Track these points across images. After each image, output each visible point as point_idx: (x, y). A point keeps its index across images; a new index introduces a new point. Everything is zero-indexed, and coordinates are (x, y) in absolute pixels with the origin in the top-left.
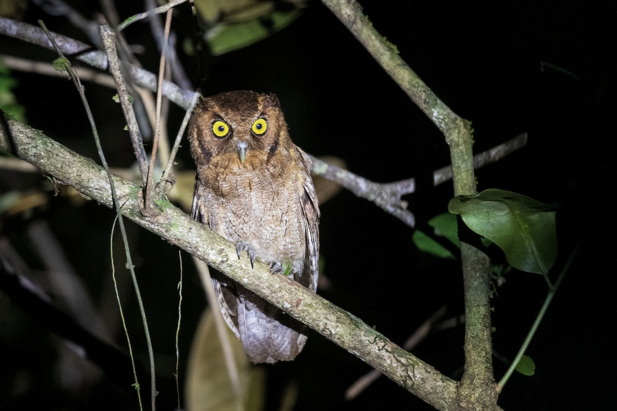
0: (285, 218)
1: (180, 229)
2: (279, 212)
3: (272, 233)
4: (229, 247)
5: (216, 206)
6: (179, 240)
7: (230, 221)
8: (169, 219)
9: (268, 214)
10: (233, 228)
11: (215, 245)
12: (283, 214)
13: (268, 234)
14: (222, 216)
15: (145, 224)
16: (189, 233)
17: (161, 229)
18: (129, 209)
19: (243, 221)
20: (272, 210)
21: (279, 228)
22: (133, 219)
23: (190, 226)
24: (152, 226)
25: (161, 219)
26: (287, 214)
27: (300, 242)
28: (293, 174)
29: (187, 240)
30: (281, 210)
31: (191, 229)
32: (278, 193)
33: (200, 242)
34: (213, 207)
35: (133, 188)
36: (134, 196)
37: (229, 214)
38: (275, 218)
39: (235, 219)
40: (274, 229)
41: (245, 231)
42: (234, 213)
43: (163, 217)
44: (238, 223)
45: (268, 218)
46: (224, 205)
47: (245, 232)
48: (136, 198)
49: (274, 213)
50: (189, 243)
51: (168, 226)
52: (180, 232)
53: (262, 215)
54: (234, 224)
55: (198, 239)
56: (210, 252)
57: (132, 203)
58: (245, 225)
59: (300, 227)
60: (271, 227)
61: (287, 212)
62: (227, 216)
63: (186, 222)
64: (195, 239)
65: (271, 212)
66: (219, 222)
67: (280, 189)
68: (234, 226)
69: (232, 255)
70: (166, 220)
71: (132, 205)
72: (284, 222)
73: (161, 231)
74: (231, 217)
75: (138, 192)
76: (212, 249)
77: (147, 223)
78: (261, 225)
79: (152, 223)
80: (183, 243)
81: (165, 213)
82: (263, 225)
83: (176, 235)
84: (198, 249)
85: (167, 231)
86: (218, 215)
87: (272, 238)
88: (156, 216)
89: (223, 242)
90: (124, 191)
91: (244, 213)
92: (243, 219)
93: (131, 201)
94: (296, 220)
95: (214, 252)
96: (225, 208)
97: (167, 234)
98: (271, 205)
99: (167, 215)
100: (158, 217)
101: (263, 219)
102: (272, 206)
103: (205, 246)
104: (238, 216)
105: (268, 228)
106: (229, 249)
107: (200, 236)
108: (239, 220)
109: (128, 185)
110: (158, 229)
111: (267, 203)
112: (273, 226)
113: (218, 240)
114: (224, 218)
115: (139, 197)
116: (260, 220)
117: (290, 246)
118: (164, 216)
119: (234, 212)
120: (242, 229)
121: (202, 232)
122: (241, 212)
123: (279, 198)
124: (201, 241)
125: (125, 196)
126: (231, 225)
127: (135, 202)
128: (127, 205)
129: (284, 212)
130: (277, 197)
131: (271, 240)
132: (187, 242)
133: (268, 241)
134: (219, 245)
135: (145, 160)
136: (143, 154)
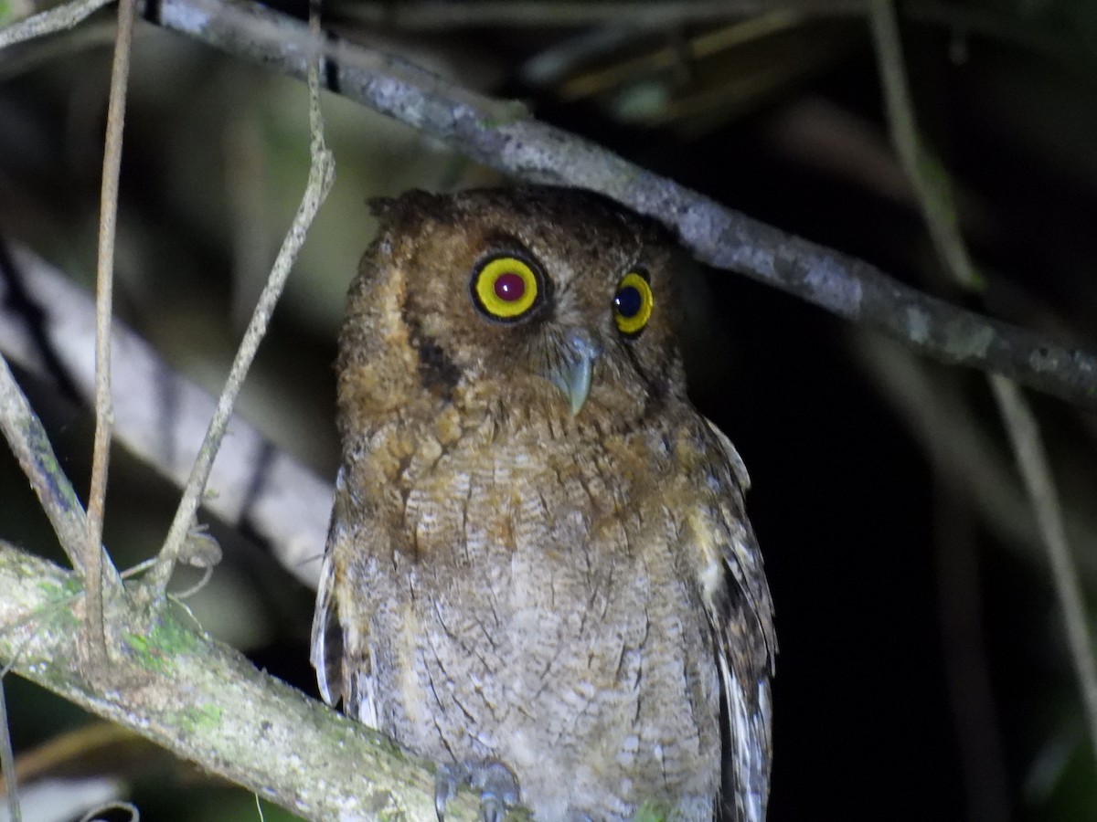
0: (635, 662)
1: (229, 729)
2: (614, 646)
3: (584, 713)
4: (411, 784)
5: (392, 603)
6: (227, 764)
7: (439, 663)
8: (187, 694)
9: (573, 648)
10: (450, 686)
11: (358, 778)
12: (626, 650)
13: (569, 718)
14: (414, 640)
15: (105, 711)
16: (263, 741)
17: (164, 730)
18: (46, 662)
19: (482, 667)
20: (588, 637)
21: (610, 696)
22: (64, 694)
23: (262, 718)
24: (131, 719)
25: (157, 697)
26: (643, 651)
27: (697, 740)
28: (673, 518)
29: (256, 766)
30: (620, 636)
31: (266, 725)
32: (610, 582)
33: (302, 771)
34: (382, 607)
35: (55, 590)
36: (57, 619)
37: (435, 639)
38: (596, 663)
39: (455, 657)
40: (591, 701)
41: (492, 702)
42: (450, 635)
43: (164, 691)
44: (465, 669)
45: (573, 663)
46: (418, 603)
47: (488, 705)
48: (64, 626)
49: (595, 645)
50: (264, 775)
51: (185, 718)
52: (227, 738)
53: (552, 653)
54: (452, 674)
55: (295, 762)
56: (339, 803)
57: (53, 642)
58: (488, 679)
59: (693, 686)
60: (582, 695)
61: (641, 647)
62: (429, 643)
63: (249, 704)
64: (282, 761)
65: (583, 643)
66: (403, 658)
67: (619, 568)
68: (450, 680)
69: (417, 813)
70: (174, 700)
71: (51, 651)
72: (633, 676)
73: (161, 735)
74: (442, 648)
75: (72, 604)
76: (347, 794)
77: (111, 709)
78: (546, 687)
79: (128, 710)
80: (245, 776)
81: (168, 676)
82: (553, 684)
83: (214, 749)
84: (298, 797)
85: (181, 737)
86: (401, 636)
87: (583, 731)
88: (138, 688)
89: (386, 767)
90: (23, 601)
91: (485, 640)
92: (483, 660)
93: (46, 634)
94: (677, 668)
95: (352, 802)
96: (421, 615)
97: (184, 746)
98: (584, 621)
99: (177, 681)
100: (145, 690)
101: (555, 667)
102: (588, 625)
103: (322, 785)
104: (465, 649)
105: (571, 696)
106: (409, 792)
107: (300, 749)
108: (469, 661)
109: (38, 580)
110: (150, 729)
111: (572, 611)
112: (590, 690)
113: (370, 759)
114: (421, 648)
115: (77, 624)
116: (542, 668)
117: (658, 753)
118: (169, 687)
119: (453, 631)
120: (478, 691)
121: (310, 735)
122: (474, 633)
123: (612, 596)
124: (307, 764)
125: (23, 621)
126: (442, 677)
127: (63, 640)
128: (34, 651)
129: (632, 645)
130: (607, 596)
131: (579, 738)
132: (257, 772)
133: (568, 740)
134: (369, 780)
135: (66, 506)
136: (58, 491)
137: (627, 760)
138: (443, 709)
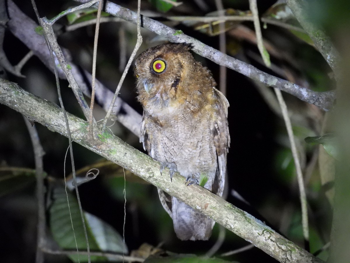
0: (200, 144)
1: (118, 154)
2: (196, 141)
3: (189, 154)
4: (155, 166)
5: (156, 131)
6: (117, 161)
7: (165, 143)
8: (110, 147)
9: (188, 141)
10: (167, 148)
11: (144, 165)
12: (198, 142)
13: (186, 155)
14: (161, 139)
16: (125, 157)
17: (105, 154)
18: (81, 139)
19: (174, 144)
20: (191, 139)
21: (194, 151)
22: (84, 146)
23: (125, 152)
24: (98, 152)
25: (103, 147)
26: (201, 142)
27: (211, 161)
28: (208, 114)
29: (124, 162)
30: (197, 139)
31: (126, 153)
32: (196, 128)
33: (133, 163)
35: (83, 125)
36: (83, 130)
37: (164, 138)
38: (192, 144)
39: (168, 142)
40: (191, 152)
42: (167, 138)
43: (105, 146)
44: (170, 145)
45: (188, 144)
46: (161, 131)
47: (175, 152)
48: (85, 132)
49: (192, 140)
50: (125, 164)
51: (109, 152)
52: (118, 156)
53: (183, 142)
54: (168, 146)
55: (132, 161)
56: (140, 170)
57: (82, 135)
58: (175, 147)
59: (211, 150)
60: (189, 150)
61: (201, 141)
62: (163, 139)
63: (122, 149)
64: (129, 161)
65: (190, 140)
66: (159, 143)
67: (198, 124)
68: (168, 147)
69: (156, 172)
70: (107, 148)
71: (82, 137)
72: (199, 147)
73: (104, 155)
74: (166, 141)
75: (87, 128)
76: (142, 168)
77: (94, 149)
78: (182, 149)
79: (97, 150)
80: (121, 164)
81: (106, 143)
82: (183, 148)
83: (115, 158)
84: (132, 168)
85: (108, 156)
86: (158, 138)
87: (189, 158)
88: (99, 145)
89: (150, 163)
90: (76, 127)
91: (174, 139)
93: (81, 134)
94: (208, 146)
95: (143, 170)
96: (162, 133)
97: (109, 157)
98: (190, 135)
99: (108, 144)
100: (101, 146)
101: (184, 145)
102: (191, 136)
103: (137, 166)
104: (170, 141)
105: (187, 151)
106: (155, 168)
107: (133, 159)
108: (171, 143)
109: (80, 123)
110: (102, 154)
111: (188, 134)
112: (190, 149)
113: (147, 161)
114: (162, 140)
115: (87, 132)
116: (181, 145)
117: (203, 163)
118: (106, 145)
119: (168, 137)
120: (173, 149)
121: (135, 156)
122: (172, 138)
123: (196, 131)
124: (134, 162)
125: (76, 131)
126: (166, 146)
127: (85, 135)
128: (78, 137)
129: (199, 141)
130: (195, 130)
131: (188, 159)
132: (124, 163)
133: (186, 160)
134: (147, 165)
135: (86, 107)
136: (84, 104)
137: (197, 164)
138: (166, 153)
